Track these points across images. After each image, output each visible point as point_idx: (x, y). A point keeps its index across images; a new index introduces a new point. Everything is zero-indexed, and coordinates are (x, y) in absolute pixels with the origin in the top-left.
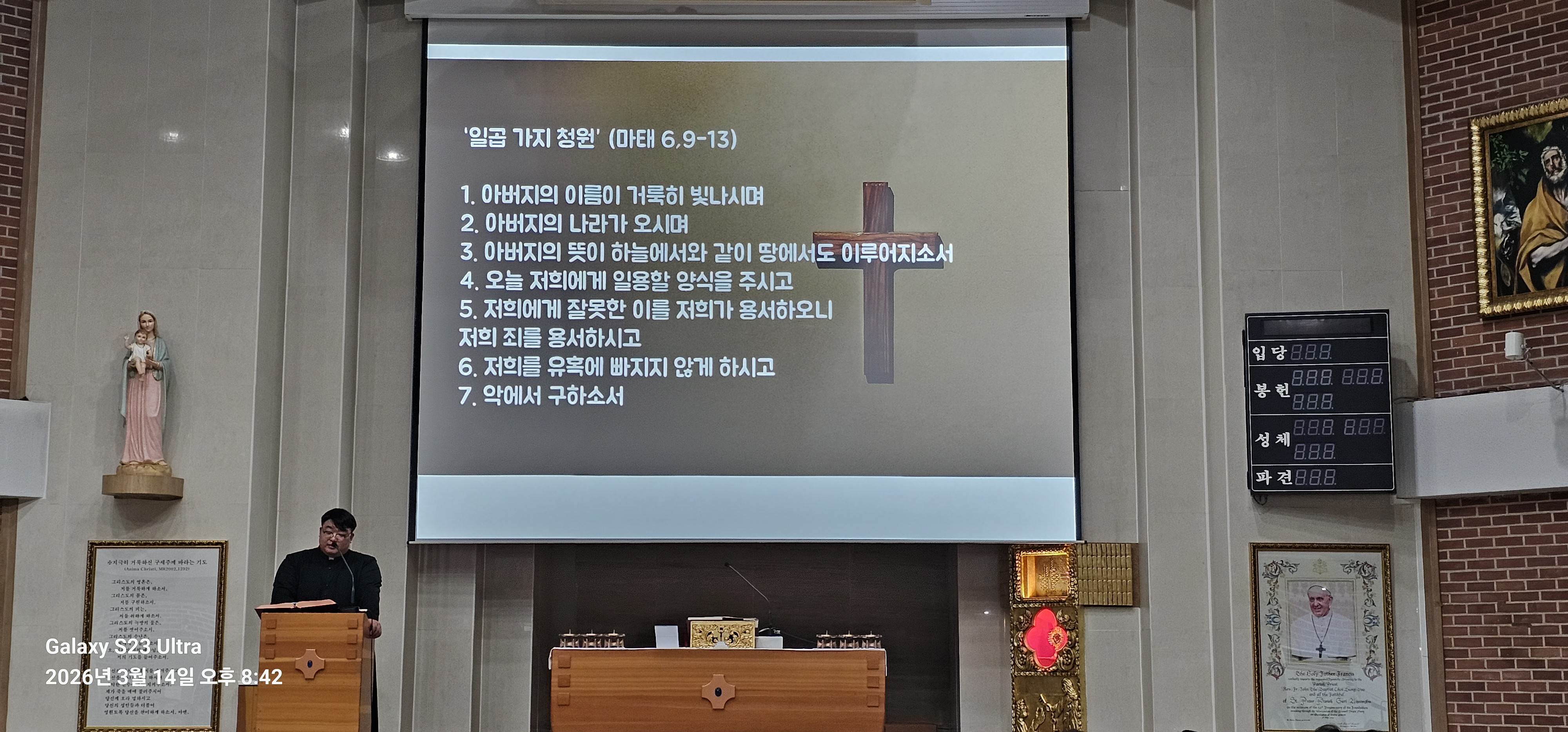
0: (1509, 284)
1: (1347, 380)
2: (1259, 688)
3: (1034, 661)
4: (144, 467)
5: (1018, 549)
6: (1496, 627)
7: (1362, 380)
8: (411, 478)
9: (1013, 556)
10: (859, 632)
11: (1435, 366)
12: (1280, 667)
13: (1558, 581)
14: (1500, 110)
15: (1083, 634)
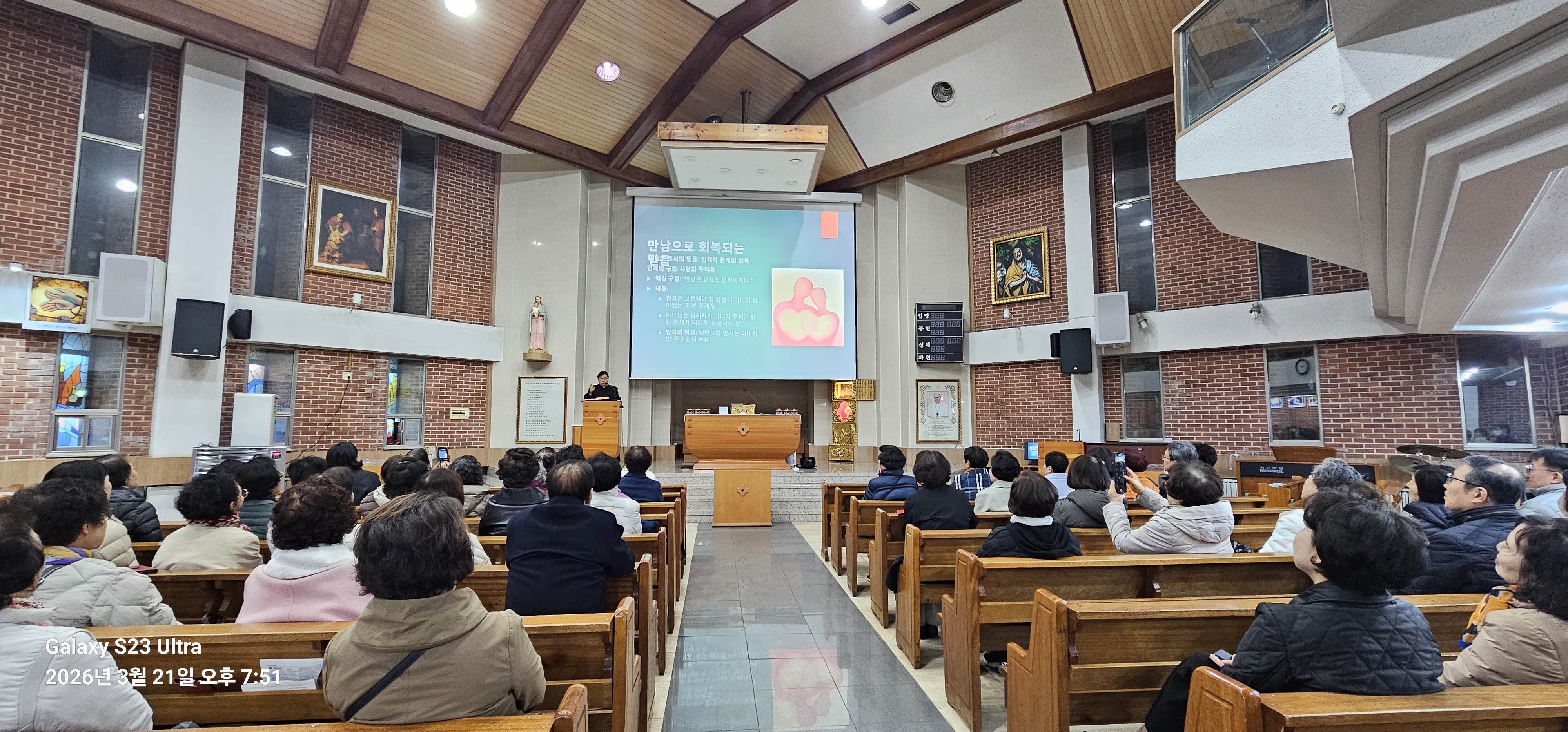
0: (1002, 294)
1: (949, 325)
2: (917, 426)
3: (840, 419)
4: (537, 350)
5: (835, 382)
7: (954, 325)
9: (833, 384)
10: (791, 409)
12: (924, 419)
13: (1016, 391)
14: (1000, 236)
15: (857, 409)
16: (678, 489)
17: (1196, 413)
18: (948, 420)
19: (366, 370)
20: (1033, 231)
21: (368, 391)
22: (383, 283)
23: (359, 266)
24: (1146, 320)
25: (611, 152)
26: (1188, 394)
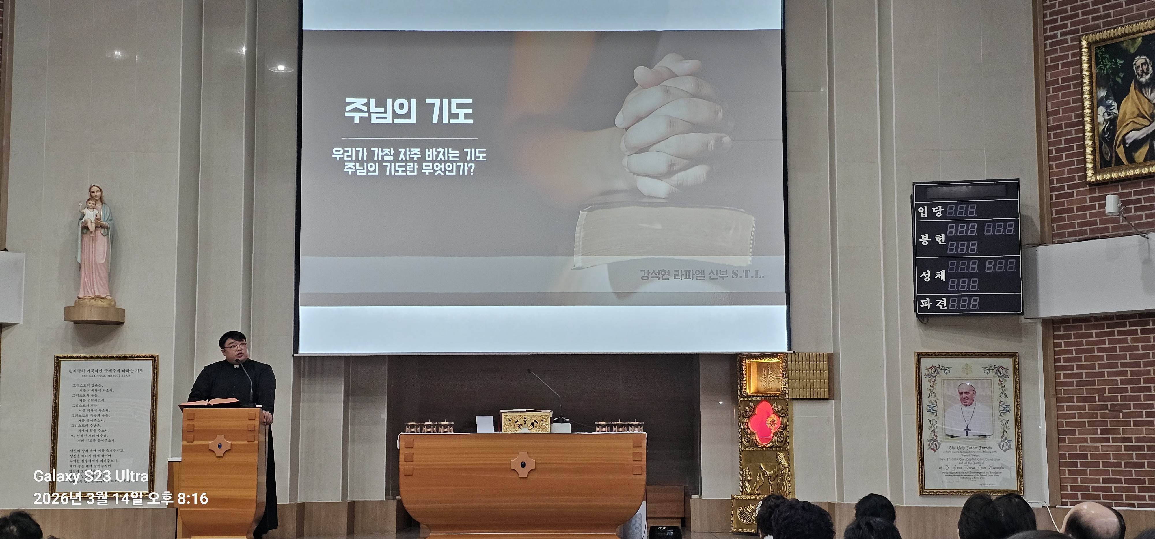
0: (1108, 159)
1: (988, 231)
2: (922, 459)
3: (756, 439)
4: (95, 300)
5: (744, 358)
6: (1097, 413)
7: (999, 231)
8: (295, 308)
9: (740, 363)
10: (627, 419)
11: (1054, 220)
12: (937, 443)
13: (1143, 378)
14: (1103, 29)
15: (792, 420)
18: (992, 443)
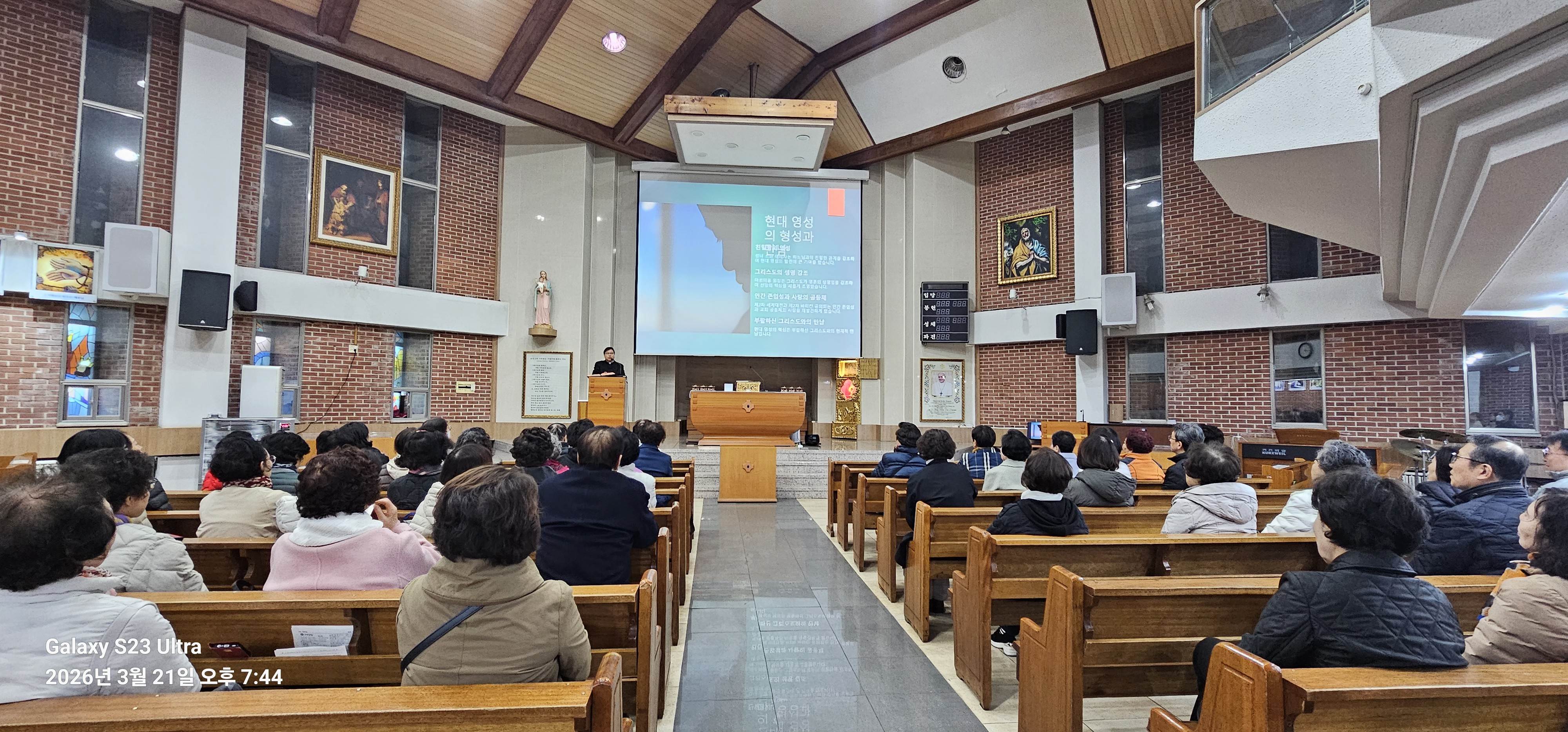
0: (1009, 274)
1: (955, 305)
2: (921, 405)
4: (542, 325)
5: (839, 360)
6: (998, 387)
7: (959, 305)
9: (837, 362)
11: (982, 301)
12: (928, 399)
14: (1007, 215)
16: (687, 465)
17: (1200, 395)
18: (952, 399)
19: (372, 343)
20: (1041, 210)
21: (374, 364)
22: (388, 256)
23: (364, 238)
24: (1152, 302)
25: (616, 125)
26: (1192, 376)
